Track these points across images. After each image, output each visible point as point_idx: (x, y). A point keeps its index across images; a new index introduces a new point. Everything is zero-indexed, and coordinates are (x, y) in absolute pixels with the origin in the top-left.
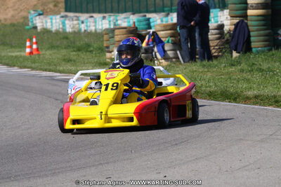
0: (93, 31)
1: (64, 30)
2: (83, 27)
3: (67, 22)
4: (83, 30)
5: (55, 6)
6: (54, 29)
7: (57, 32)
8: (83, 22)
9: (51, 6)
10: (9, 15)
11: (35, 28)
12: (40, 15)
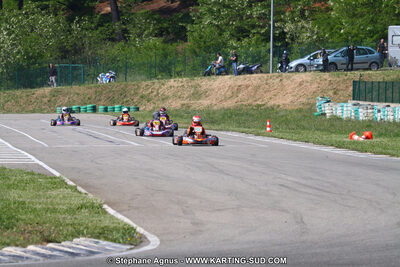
0: (391, 121)
1: (357, 118)
2: (379, 116)
3: (360, 110)
4: (379, 119)
5: (335, 93)
6: (344, 116)
7: (349, 120)
8: (379, 111)
9: (331, 93)
10: (288, 101)
11: (325, 114)
12: (328, 102)
